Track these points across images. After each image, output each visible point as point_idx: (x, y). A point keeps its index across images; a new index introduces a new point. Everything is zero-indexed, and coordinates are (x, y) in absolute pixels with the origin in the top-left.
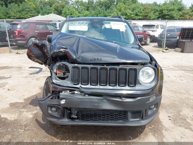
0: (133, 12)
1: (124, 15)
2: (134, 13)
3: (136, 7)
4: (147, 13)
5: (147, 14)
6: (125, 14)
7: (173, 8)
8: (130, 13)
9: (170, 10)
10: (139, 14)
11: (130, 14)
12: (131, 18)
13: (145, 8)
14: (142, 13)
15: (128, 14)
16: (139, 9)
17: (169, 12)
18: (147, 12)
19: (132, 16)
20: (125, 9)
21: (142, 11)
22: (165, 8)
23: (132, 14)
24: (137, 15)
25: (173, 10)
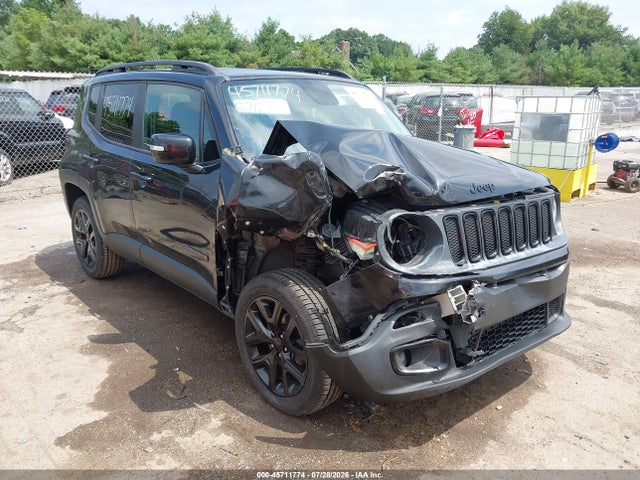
0: (90, 44)
1: (52, 53)
2: (93, 48)
3: (96, 30)
4: (139, 52)
5: (140, 55)
6: (56, 50)
7: (215, 41)
8: (78, 48)
9: (207, 48)
10: (113, 53)
11: (80, 51)
12: (83, 66)
13: (130, 36)
14: (120, 50)
15: (72, 52)
16: (108, 36)
17: (206, 53)
18: (136, 47)
19: (89, 57)
20: (54, 31)
21: (119, 43)
22: (194, 42)
23: (86, 54)
24: (104, 56)
25: (215, 47)
